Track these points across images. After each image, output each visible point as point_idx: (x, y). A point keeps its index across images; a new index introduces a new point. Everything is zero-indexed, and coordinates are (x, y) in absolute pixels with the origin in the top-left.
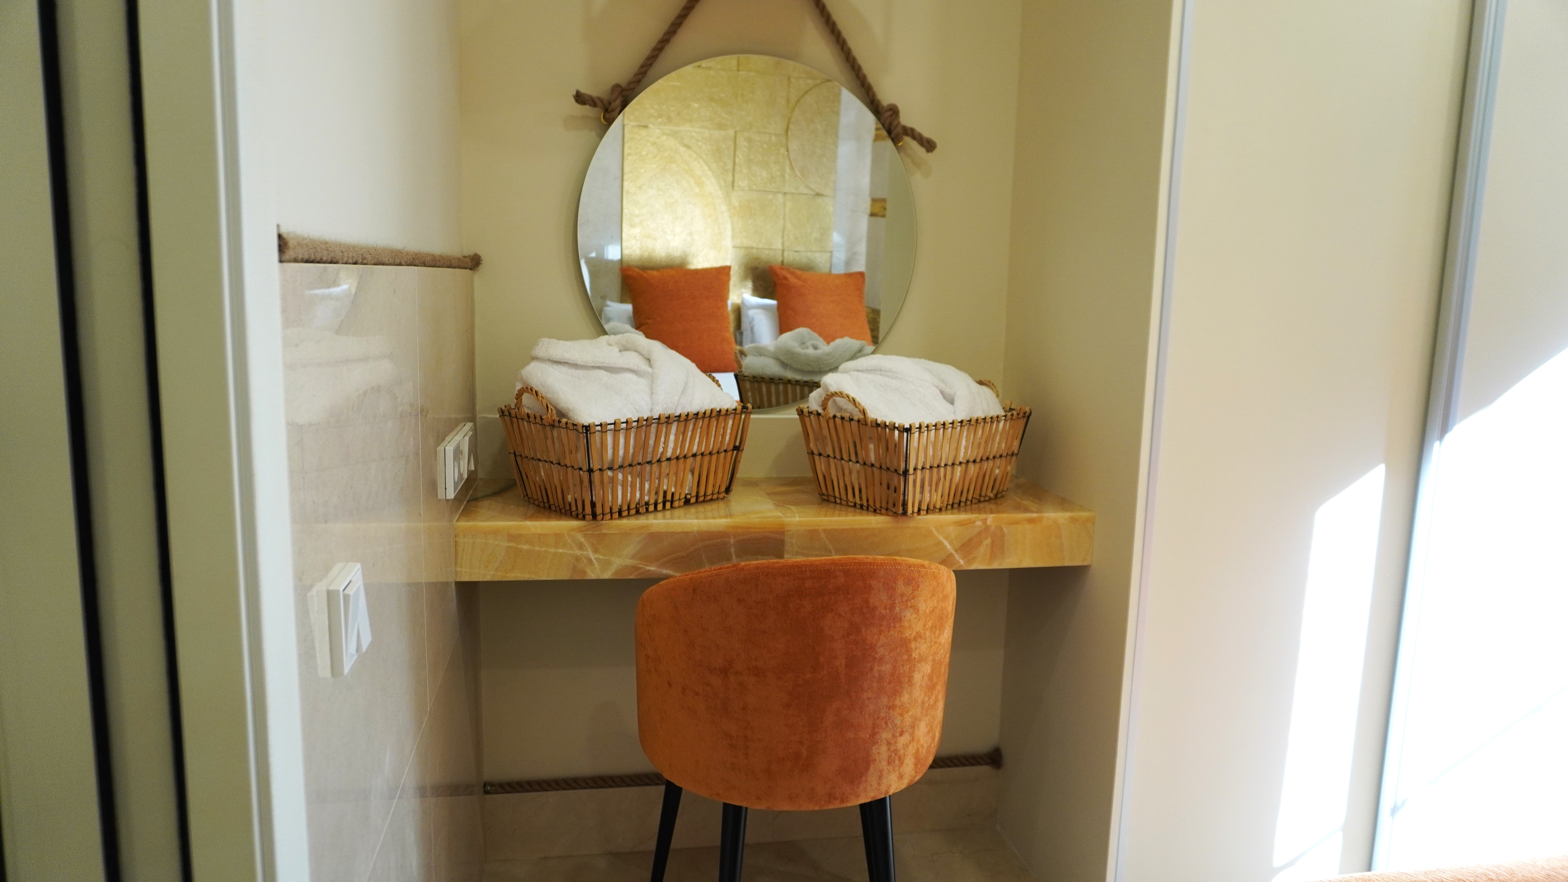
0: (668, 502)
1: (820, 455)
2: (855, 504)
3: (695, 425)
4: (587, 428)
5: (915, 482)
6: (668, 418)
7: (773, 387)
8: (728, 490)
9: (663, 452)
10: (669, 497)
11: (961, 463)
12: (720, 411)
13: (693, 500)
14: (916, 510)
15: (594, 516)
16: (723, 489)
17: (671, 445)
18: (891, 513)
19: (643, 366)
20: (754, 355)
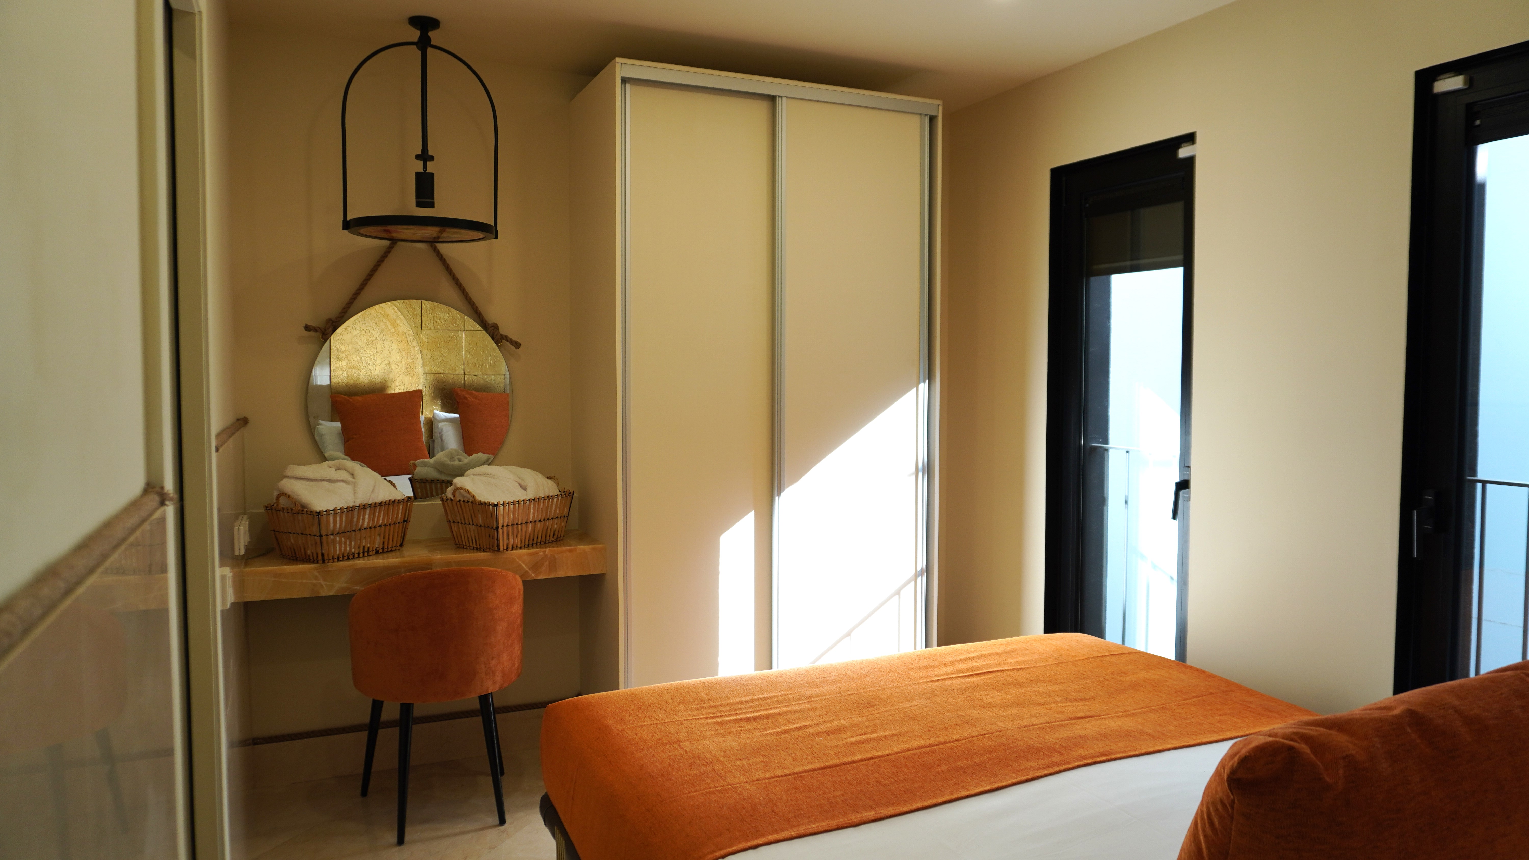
0: (366, 553)
1: (454, 522)
2: (474, 547)
3: (380, 508)
4: (319, 513)
5: (503, 533)
6: (364, 506)
7: (434, 486)
8: (401, 545)
9: (362, 525)
10: (366, 549)
11: (531, 522)
12: (394, 501)
13: (381, 551)
14: (505, 548)
15: (324, 561)
16: (398, 544)
17: (366, 520)
18: (491, 551)
19: (350, 479)
20: (421, 466)
